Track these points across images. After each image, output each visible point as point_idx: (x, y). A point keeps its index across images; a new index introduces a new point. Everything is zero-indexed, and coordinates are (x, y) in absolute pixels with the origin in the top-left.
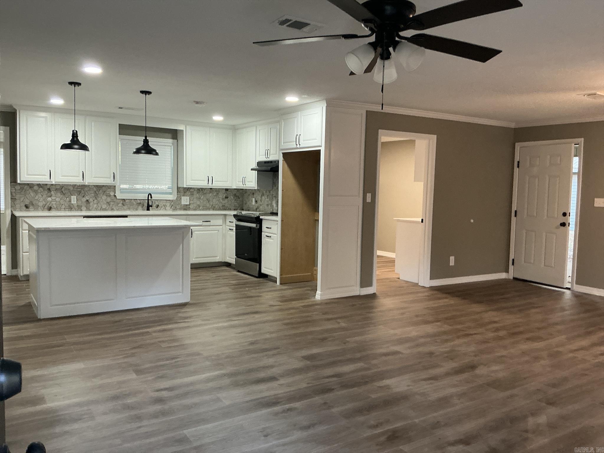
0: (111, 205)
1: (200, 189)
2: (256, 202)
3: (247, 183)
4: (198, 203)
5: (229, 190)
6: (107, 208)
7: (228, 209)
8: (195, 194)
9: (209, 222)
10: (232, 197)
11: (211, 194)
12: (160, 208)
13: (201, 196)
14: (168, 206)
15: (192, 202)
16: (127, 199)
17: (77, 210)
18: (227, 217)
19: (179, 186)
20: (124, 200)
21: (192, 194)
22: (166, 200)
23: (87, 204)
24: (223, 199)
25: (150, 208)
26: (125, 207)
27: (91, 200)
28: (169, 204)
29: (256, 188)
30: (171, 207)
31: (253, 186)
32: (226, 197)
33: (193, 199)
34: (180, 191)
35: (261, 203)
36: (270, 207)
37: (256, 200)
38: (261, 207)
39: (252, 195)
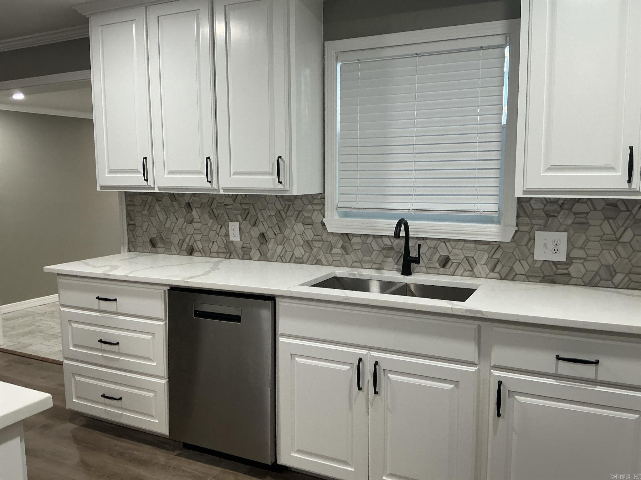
0: (315, 250)
1: (623, 208)
4: (609, 258)
6: (305, 259)
8: (591, 222)
12: (452, 269)
13: (622, 229)
14: (483, 262)
15: (577, 253)
16: (354, 235)
17: (242, 259)
20: (347, 236)
21: (582, 224)
22: (475, 242)
23: (262, 243)
25: (413, 265)
26: (351, 258)
27: (270, 234)
28: (486, 255)
30: (491, 265)
33: (587, 240)
34: (529, 211)
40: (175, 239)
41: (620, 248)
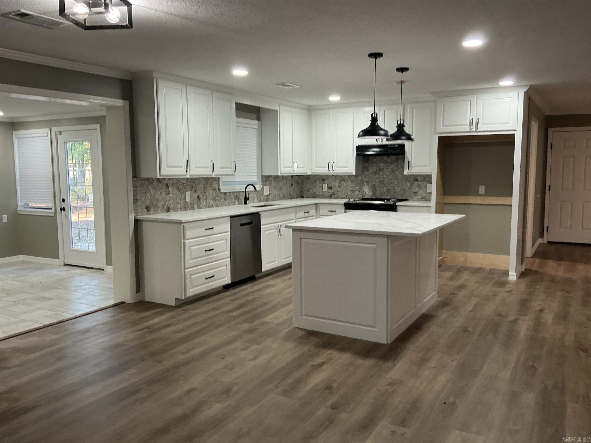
1: (276, 177)
2: (330, 188)
4: (275, 192)
8: (272, 182)
10: (295, 185)
11: (282, 182)
13: (276, 184)
15: (270, 192)
17: (191, 209)
18: (322, 206)
20: (225, 193)
23: (198, 201)
24: (290, 187)
27: (201, 196)
28: (256, 195)
30: (257, 198)
32: (292, 185)
33: (272, 188)
35: (340, 190)
36: (357, 193)
37: (330, 186)
38: (340, 193)
39: (322, 181)
40: (160, 204)
41: (276, 189)
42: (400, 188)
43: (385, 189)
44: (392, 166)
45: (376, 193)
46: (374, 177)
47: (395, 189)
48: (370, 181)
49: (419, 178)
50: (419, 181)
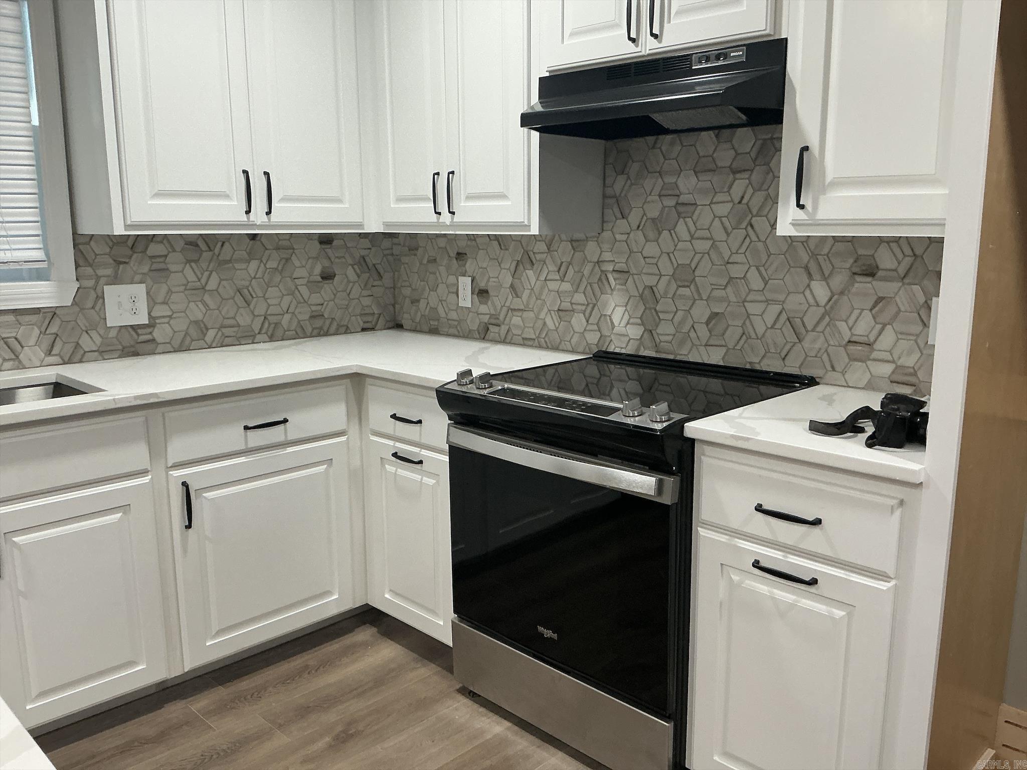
2: (482, 293)
3: (459, 204)
4: (197, 312)
5: (335, 243)
7: (339, 326)
8: (173, 268)
9: (281, 427)
10: (350, 272)
11: (254, 264)
13: (207, 274)
14: (32, 342)
15: (159, 311)
18: (371, 390)
19: (86, 228)
21: (160, 272)
22: (14, 311)
24: (311, 284)
28: (36, 331)
29: (535, 230)
30: (45, 345)
31: (517, 216)
32: (327, 277)
33: (170, 292)
34: (91, 256)
35: (517, 303)
36: (578, 321)
37: (482, 285)
38: (516, 320)
39: (455, 261)
41: (207, 298)
42: (775, 309)
43: (701, 312)
44: (739, 186)
45: (659, 331)
46: (651, 249)
47: (748, 316)
48: (633, 271)
49: (885, 260)
50: (880, 273)
